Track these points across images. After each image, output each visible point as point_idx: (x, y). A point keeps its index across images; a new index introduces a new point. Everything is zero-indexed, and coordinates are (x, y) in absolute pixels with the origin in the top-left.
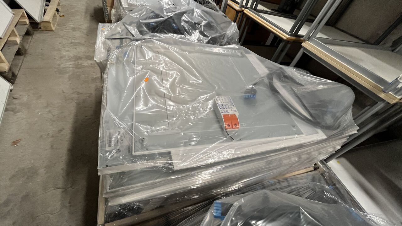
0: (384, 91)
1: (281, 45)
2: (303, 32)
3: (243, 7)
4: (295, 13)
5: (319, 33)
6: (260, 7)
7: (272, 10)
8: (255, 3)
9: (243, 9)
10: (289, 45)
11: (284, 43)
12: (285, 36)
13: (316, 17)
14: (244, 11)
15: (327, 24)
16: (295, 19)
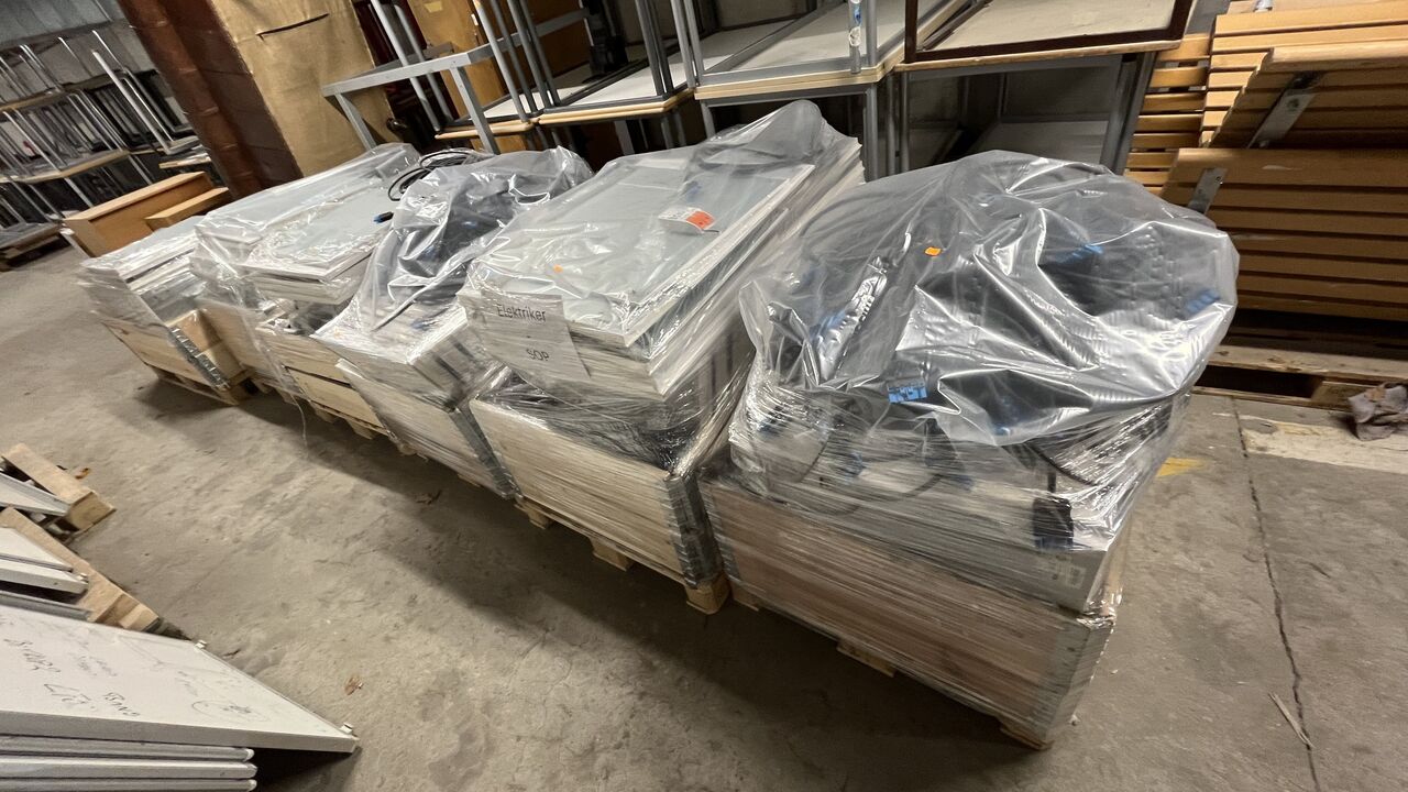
0: (854, 73)
1: (664, 126)
2: (679, 78)
3: (530, 116)
4: (631, 57)
5: (705, 61)
6: (563, 93)
7: (584, 82)
8: (549, 93)
9: (534, 120)
10: (678, 117)
11: (666, 119)
12: (658, 107)
13: (676, 36)
14: (541, 122)
15: (703, 34)
16: (648, 65)
